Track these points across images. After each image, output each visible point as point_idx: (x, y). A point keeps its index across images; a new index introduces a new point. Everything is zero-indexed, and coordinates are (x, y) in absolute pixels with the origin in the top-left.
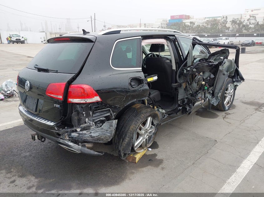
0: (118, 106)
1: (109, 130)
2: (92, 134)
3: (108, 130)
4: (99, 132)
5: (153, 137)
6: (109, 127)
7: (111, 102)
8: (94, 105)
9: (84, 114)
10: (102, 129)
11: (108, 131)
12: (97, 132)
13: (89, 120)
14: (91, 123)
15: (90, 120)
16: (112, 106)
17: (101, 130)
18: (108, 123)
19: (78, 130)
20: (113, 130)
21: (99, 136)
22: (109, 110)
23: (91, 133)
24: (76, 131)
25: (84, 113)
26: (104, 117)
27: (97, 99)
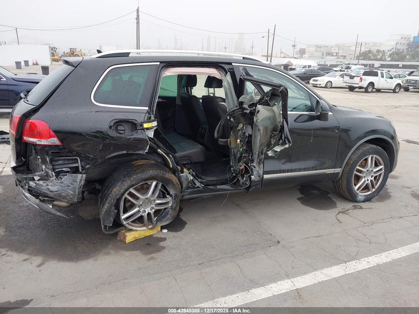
0: (92, 156)
1: (72, 186)
2: (49, 187)
3: (69, 186)
4: (58, 186)
5: (171, 214)
6: (71, 183)
7: (78, 149)
8: (52, 150)
9: (39, 159)
10: (62, 183)
11: (70, 188)
12: (56, 185)
13: (46, 167)
14: (50, 172)
15: (48, 169)
16: (82, 155)
17: (60, 184)
18: (71, 176)
19: (36, 178)
20: (77, 187)
21: (59, 192)
22: (77, 159)
23: (48, 185)
24: (33, 180)
25: (38, 157)
26: (69, 168)
27: (55, 141)
